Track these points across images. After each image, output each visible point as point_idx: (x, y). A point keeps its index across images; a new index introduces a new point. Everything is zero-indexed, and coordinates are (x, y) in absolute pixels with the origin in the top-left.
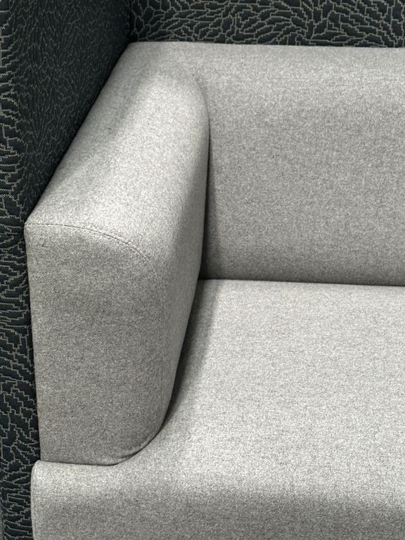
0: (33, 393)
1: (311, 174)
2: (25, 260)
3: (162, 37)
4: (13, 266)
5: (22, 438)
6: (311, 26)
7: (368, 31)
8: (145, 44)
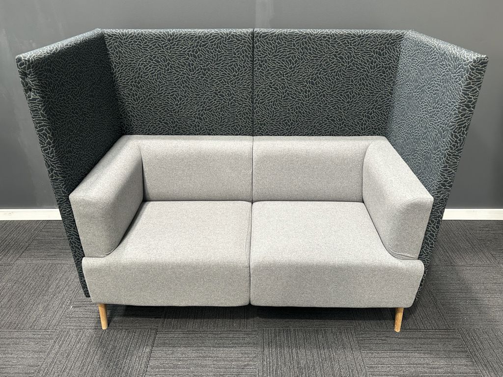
0: (79, 240)
1: (171, 172)
2: (70, 205)
3: (132, 134)
4: (67, 207)
5: (78, 251)
6: (173, 130)
7: (189, 131)
8: (126, 136)
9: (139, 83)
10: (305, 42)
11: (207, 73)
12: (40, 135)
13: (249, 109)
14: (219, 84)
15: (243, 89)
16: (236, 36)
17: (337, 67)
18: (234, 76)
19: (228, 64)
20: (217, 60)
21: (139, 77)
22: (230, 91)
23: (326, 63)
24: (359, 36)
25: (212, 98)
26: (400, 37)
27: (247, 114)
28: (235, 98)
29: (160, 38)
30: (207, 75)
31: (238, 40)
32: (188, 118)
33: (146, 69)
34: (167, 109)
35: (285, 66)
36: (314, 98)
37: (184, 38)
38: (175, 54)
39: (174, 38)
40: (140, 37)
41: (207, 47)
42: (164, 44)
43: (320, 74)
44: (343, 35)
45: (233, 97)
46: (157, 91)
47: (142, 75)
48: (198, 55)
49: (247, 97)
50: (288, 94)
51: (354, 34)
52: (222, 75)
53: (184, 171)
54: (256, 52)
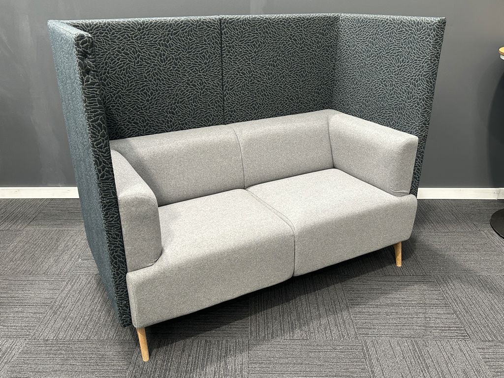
0: (124, 251)
1: (162, 172)
2: (118, 209)
4: (115, 212)
5: (122, 267)
6: (143, 130)
7: (161, 128)
9: (105, 80)
10: (266, 26)
11: (179, 62)
12: (93, 126)
13: (220, 97)
14: (191, 73)
15: (214, 77)
16: (206, 22)
17: (292, 48)
18: (206, 64)
19: (199, 51)
20: (188, 48)
21: (105, 73)
22: (201, 80)
23: (284, 45)
24: (307, 19)
25: (184, 89)
26: (336, 19)
27: (219, 102)
28: (207, 86)
29: (129, 28)
30: (179, 65)
31: (208, 27)
32: (160, 114)
33: (113, 63)
34: (137, 106)
35: (250, 50)
36: (276, 80)
37: (155, 26)
38: (146, 44)
39: (144, 27)
40: (107, 27)
41: (178, 35)
42: (133, 34)
43: (279, 57)
44: (295, 19)
45: (205, 86)
46: (126, 88)
47: (109, 70)
48: (169, 44)
49: (218, 84)
50: (254, 78)
51: (303, 18)
52: (194, 64)
53: (175, 168)
54: (224, 38)
